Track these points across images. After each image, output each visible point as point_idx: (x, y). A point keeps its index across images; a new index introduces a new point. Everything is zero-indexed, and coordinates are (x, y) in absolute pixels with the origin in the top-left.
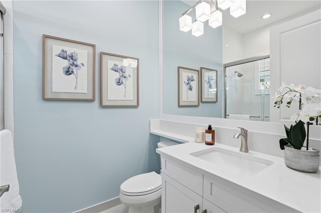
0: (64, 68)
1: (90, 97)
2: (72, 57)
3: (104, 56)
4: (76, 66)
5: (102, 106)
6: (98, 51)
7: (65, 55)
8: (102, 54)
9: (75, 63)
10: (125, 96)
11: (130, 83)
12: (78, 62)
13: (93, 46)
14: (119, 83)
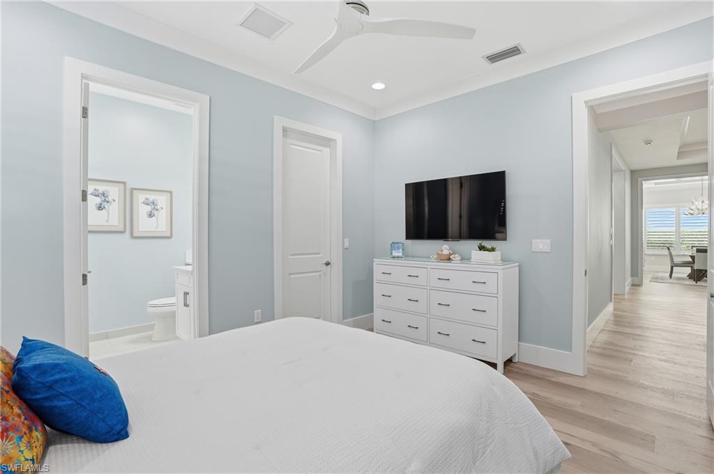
0: (96, 204)
1: (122, 229)
2: (103, 194)
3: (135, 191)
4: (108, 202)
5: (133, 237)
6: (129, 187)
7: (97, 193)
8: (132, 190)
9: (107, 199)
10: (157, 228)
11: (162, 216)
12: (110, 199)
13: (124, 183)
14: (151, 215)
